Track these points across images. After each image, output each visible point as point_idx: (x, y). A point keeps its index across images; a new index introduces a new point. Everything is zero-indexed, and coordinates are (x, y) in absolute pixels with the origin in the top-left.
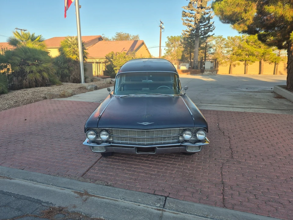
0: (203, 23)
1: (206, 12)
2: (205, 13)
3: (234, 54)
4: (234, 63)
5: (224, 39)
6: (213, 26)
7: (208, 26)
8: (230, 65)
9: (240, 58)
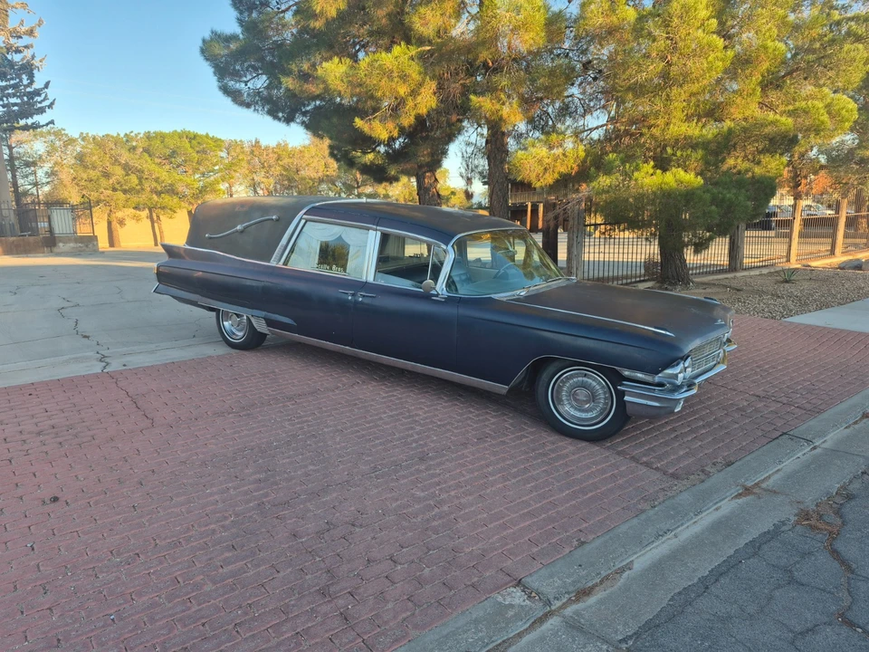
0: (9, 80)
1: (16, 46)
2: (11, 48)
3: (117, 186)
4: (119, 214)
5: (71, 141)
6: (43, 96)
7: (29, 92)
8: (109, 223)
9: (135, 199)
